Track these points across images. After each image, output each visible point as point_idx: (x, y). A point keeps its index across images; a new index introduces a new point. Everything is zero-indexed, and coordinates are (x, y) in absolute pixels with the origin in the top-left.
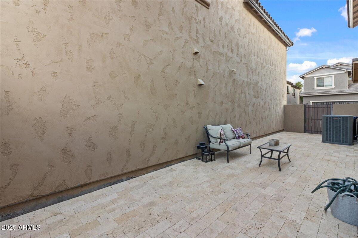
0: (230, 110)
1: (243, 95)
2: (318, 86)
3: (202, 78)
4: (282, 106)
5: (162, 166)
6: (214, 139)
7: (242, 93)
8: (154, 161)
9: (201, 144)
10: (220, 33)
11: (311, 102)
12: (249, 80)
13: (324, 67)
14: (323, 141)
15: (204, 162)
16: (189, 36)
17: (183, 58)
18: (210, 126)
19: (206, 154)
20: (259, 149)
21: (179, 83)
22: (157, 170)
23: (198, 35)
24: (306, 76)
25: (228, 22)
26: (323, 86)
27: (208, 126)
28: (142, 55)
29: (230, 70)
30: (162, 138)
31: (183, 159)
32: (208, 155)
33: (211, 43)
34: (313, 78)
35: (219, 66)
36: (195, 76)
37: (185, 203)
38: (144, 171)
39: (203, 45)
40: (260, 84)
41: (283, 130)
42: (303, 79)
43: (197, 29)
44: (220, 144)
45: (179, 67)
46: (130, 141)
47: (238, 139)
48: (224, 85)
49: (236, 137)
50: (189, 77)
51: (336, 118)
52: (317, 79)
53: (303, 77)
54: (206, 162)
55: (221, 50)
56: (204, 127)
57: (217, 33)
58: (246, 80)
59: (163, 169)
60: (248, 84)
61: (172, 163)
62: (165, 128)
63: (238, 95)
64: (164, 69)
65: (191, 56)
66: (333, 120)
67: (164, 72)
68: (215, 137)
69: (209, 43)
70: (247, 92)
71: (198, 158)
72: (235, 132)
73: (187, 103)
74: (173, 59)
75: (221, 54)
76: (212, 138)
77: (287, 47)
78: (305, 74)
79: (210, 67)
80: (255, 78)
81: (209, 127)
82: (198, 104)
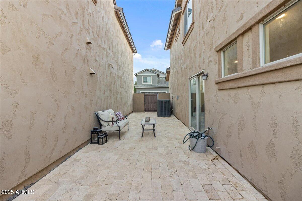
0: (109, 98)
1: (115, 85)
2: (144, 82)
3: (92, 67)
4: (132, 95)
5: (63, 160)
6: (106, 122)
7: (115, 83)
8: (56, 156)
9: (95, 129)
10: (102, 30)
11: (141, 92)
12: (118, 74)
13: (147, 70)
14: (158, 116)
15: (101, 144)
16: (83, 25)
17: (79, 45)
18: (101, 111)
19: (103, 137)
20: (141, 125)
21: (76, 69)
22: (58, 166)
23: (89, 26)
24: (138, 75)
25: (107, 23)
26: (146, 82)
27: (99, 111)
28: (41, 31)
29: (108, 64)
30: (63, 128)
31: (80, 147)
32: (104, 137)
33: (97, 37)
34: (141, 76)
35: (103, 59)
36: (88, 65)
37: (119, 181)
38: (45, 172)
39: (92, 37)
40: (123, 77)
41: (132, 112)
42: (136, 76)
43: (88, 20)
44: (112, 126)
45: (76, 53)
46: (29, 138)
47: (121, 120)
48: (105, 76)
49: (119, 119)
50: (83, 65)
51: (164, 101)
52: (144, 77)
53: (136, 75)
54: (103, 144)
55: (104, 46)
56: (95, 113)
57: (101, 29)
58: (117, 73)
59: (64, 162)
60: (118, 76)
61: (72, 154)
62: (65, 117)
63: (113, 85)
64: (64, 53)
65: (85, 45)
66: (163, 102)
67: (63, 56)
68: (107, 121)
69: (96, 36)
70: (117, 83)
71: (92, 143)
72: (118, 115)
73: (83, 91)
74: (71, 44)
75: (104, 49)
76: (104, 122)
77: (133, 53)
78: (137, 73)
79: (97, 59)
80: (121, 72)
81: (100, 113)
82: (91, 92)
